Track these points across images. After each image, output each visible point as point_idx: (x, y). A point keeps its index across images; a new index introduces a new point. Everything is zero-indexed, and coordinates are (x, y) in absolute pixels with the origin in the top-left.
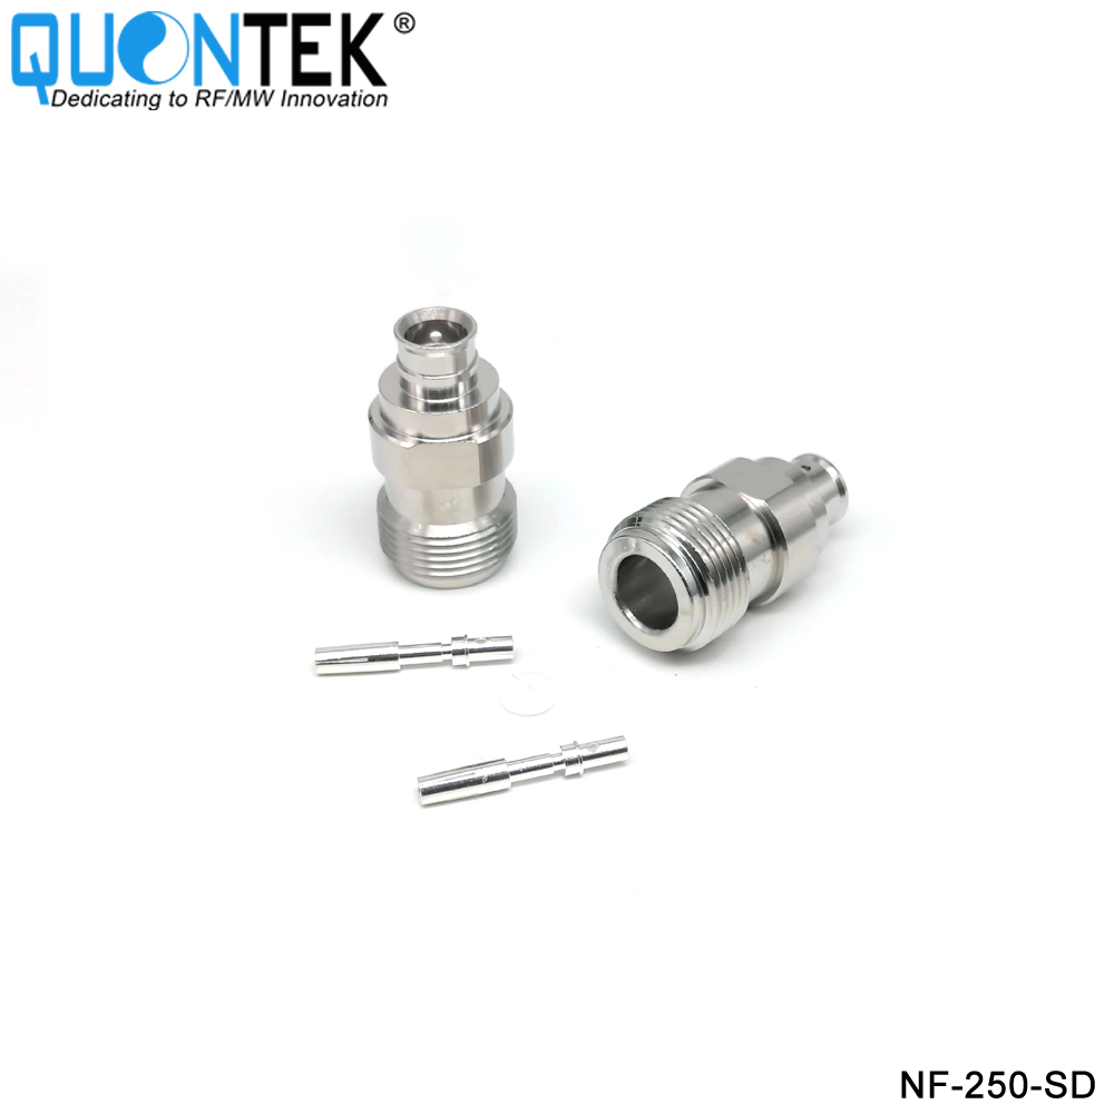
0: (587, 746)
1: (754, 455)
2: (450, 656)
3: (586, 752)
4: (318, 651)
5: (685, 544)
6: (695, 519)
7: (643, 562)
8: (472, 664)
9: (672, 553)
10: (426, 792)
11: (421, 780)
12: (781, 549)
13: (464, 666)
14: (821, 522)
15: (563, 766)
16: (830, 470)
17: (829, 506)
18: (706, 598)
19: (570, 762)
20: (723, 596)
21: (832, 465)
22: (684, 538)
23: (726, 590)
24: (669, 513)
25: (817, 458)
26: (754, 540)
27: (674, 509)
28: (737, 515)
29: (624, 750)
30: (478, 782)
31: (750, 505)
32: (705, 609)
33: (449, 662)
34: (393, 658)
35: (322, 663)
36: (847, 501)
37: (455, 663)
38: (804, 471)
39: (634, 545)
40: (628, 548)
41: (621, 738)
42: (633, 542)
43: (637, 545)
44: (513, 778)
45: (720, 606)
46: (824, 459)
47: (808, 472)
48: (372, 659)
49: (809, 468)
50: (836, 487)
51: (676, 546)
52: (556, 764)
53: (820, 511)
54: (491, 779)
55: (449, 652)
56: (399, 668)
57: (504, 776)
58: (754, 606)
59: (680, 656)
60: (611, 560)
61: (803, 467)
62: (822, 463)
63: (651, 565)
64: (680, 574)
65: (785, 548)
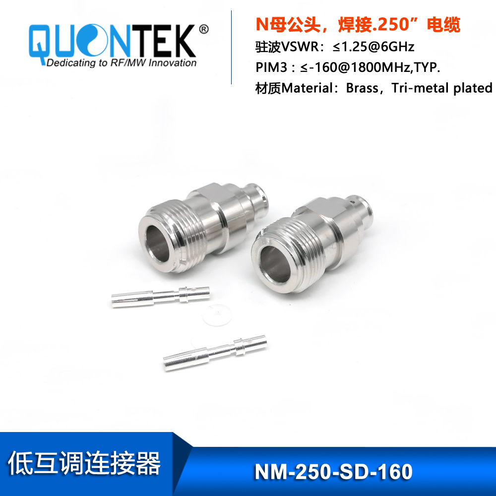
0: (246, 340)
1: (327, 196)
2: (178, 298)
3: (246, 344)
4: (113, 296)
5: (293, 240)
6: (299, 228)
7: (273, 249)
8: (190, 301)
9: (287, 245)
10: (168, 365)
11: (165, 358)
12: (341, 242)
13: (185, 302)
14: (360, 229)
15: (235, 351)
16: (364, 203)
17: (364, 221)
18: (304, 266)
19: (238, 349)
20: (313, 266)
21: (365, 201)
22: (293, 238)
23: (314, 263)
24: (285, 225)
25: (358, 197)
26: (327, 238)
27: (288, 223)
28: (318, 226)
29: (265, 342)
30: (193, 359)
31: (325, 220)
32: (304, 272)
33: (178, 301)
34: (150, 299)
35: (115, 302)
36: (373, 218)
37: (181, 301)
38: (352, 203)
39: (268, 242)
40: (266, 243)
41: (263, 336)
42: (268, 240)
43: (270, 241)
44: (211, 357)
45: (311, 271)
46: (361, 198)
47: (353, 204)
48: (140, 300)
49: (354, 202)
50: (367, 211)
51: (289, 241)
52: (232, 350)
53: (359, 223)
54: (199, 358)
55: (178, 296)
56: (153, 304)
57: (206, 356)
58: (328, 271)
59: (292, 296)
60: (257, 249)
61: (351, 202)
62: (360, 200)
63: (277, 251)
64: (291, 255)
65: (343, 241)
